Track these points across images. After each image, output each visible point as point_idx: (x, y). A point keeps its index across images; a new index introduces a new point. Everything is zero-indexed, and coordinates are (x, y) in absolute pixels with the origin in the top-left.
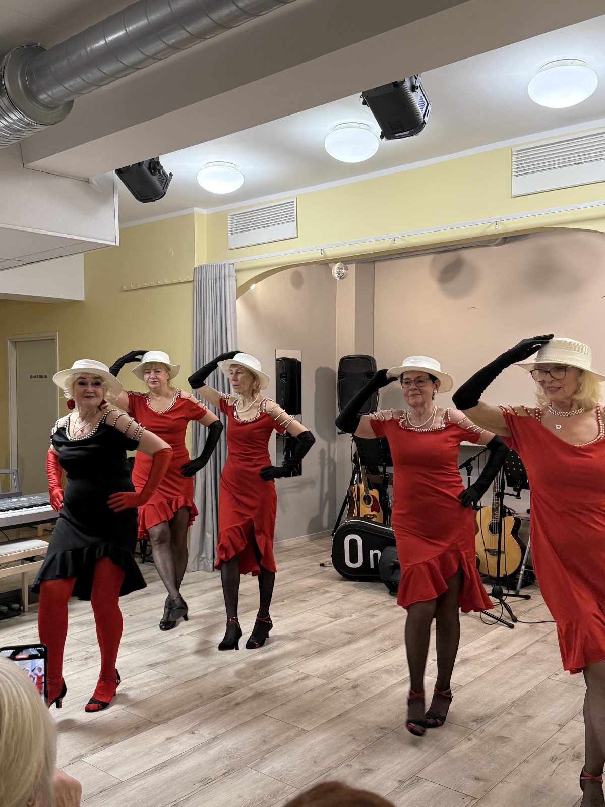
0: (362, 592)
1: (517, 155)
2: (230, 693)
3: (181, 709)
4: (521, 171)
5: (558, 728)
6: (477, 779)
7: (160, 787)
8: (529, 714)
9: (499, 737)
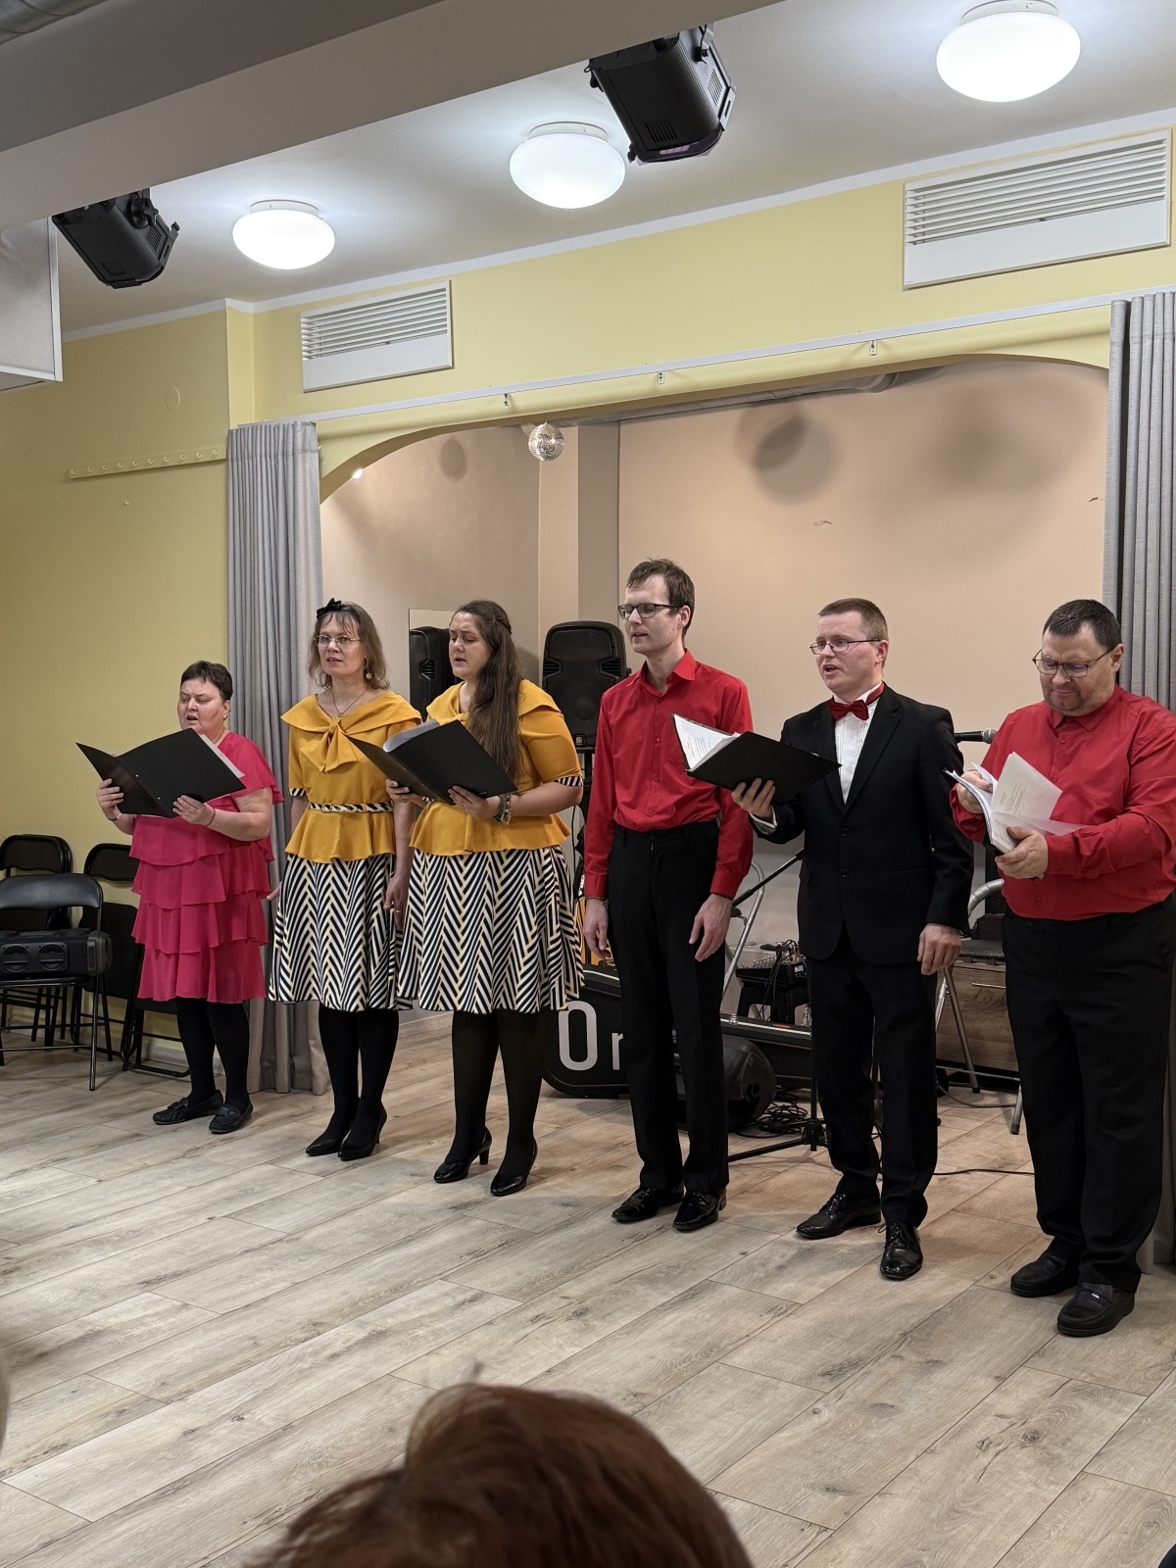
0: (595, 1119)
1: (916, 198)
2: (319, 1334)
3: (213, 1370)
4: (923, 234)
5: (995, 1383)
6: (830, 1489)
7: (173, 1530)
8: (936, 1359)
9: (875, 1405)
